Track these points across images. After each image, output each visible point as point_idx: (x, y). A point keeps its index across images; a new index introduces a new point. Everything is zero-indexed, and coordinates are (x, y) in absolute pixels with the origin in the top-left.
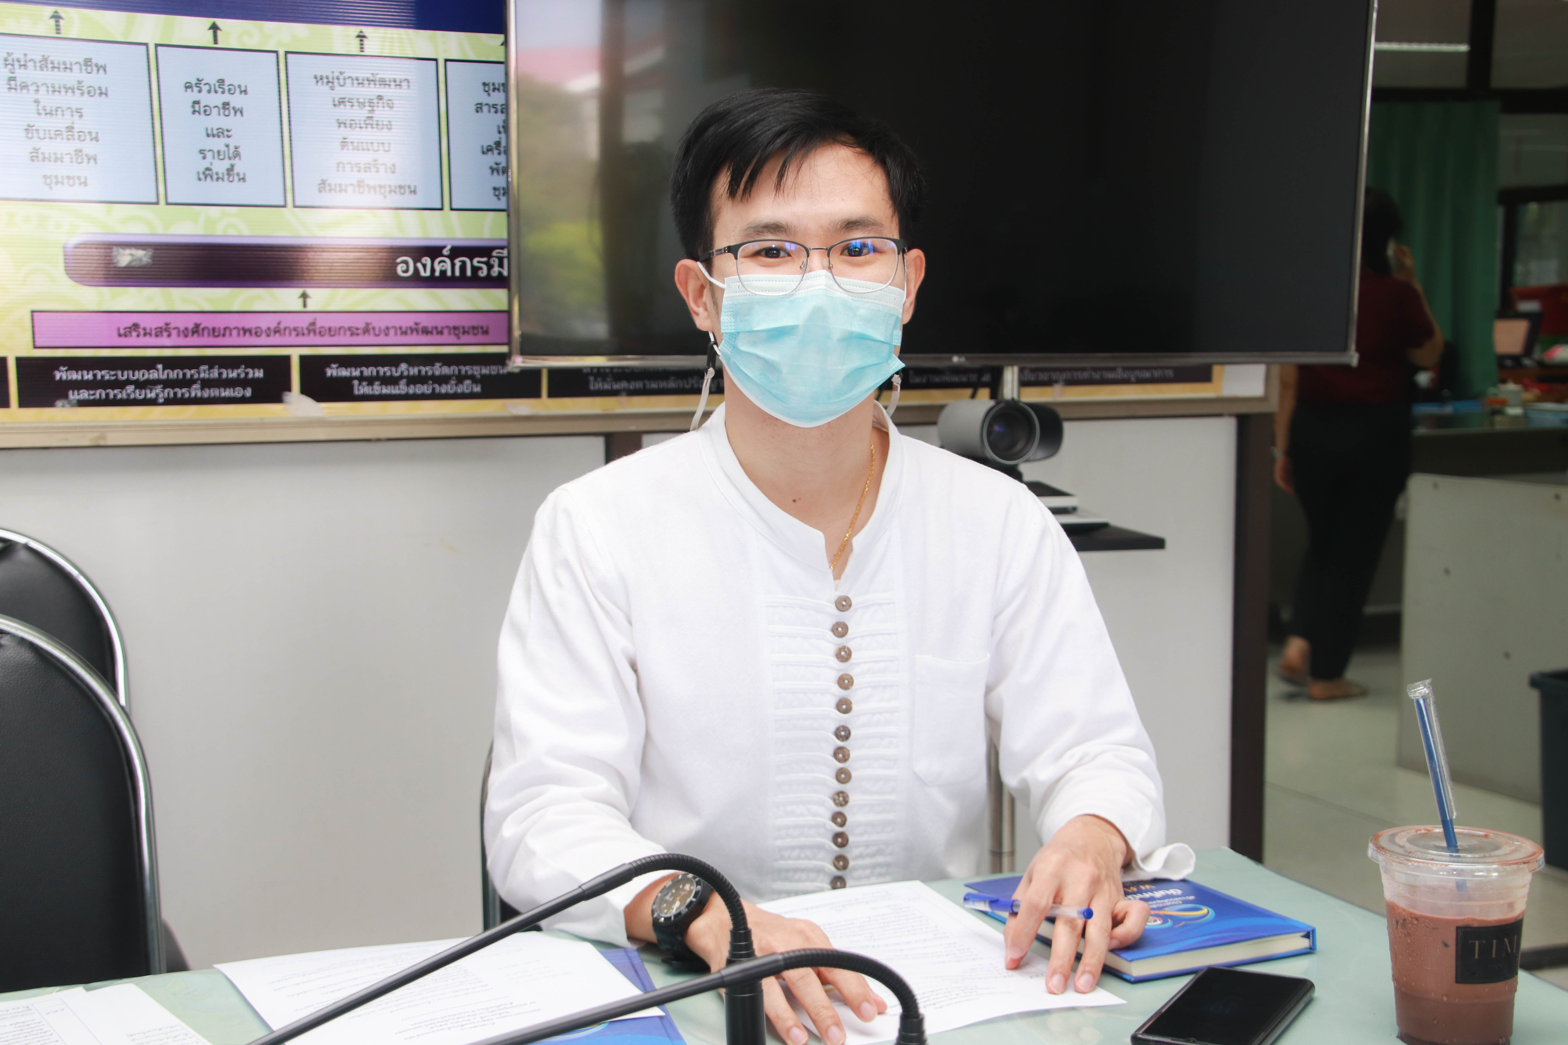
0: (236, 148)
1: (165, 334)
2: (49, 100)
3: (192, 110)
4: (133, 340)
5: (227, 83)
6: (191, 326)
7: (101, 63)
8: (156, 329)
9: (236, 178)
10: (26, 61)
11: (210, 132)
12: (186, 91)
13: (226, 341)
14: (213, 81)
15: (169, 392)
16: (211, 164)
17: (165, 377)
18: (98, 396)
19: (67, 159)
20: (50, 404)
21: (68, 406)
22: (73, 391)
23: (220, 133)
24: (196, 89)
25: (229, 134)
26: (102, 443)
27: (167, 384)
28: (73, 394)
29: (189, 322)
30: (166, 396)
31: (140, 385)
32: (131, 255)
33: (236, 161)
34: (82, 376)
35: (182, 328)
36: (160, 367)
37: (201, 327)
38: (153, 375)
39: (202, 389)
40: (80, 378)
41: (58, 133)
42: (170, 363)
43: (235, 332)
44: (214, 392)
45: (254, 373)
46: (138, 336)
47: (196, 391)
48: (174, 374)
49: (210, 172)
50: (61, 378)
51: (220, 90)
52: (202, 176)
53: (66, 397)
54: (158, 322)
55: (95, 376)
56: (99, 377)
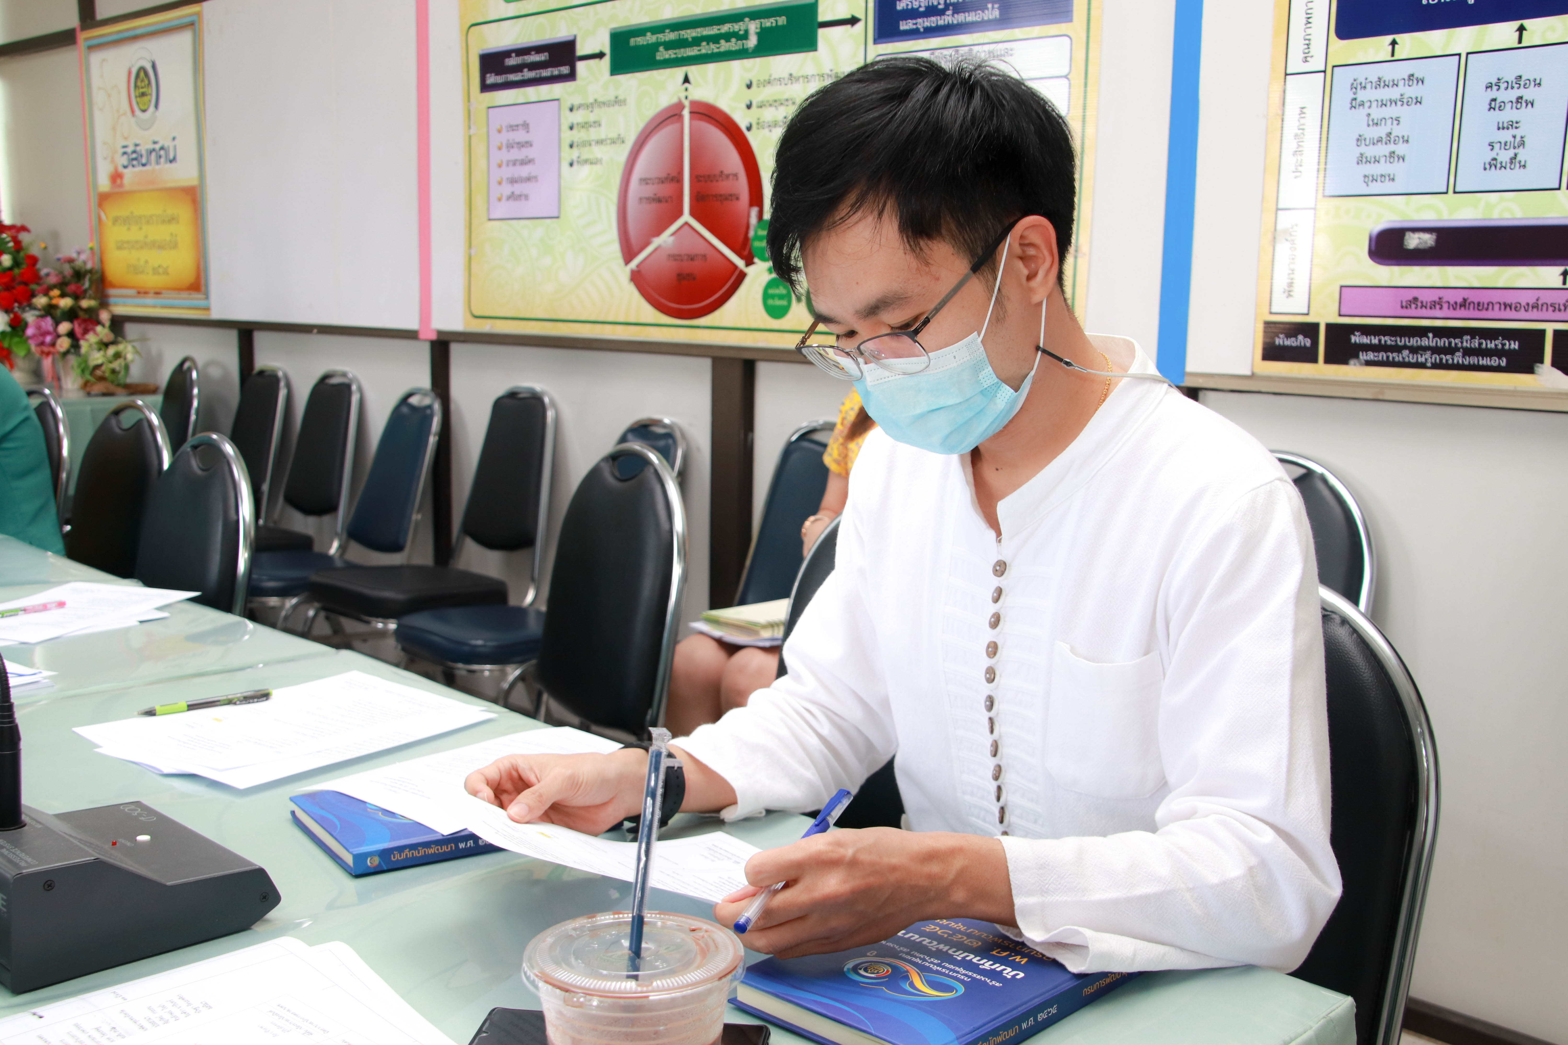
0: (1522, 137)
1: (1438, 307)
2: (1377, 113)
3: (1488, 107)
4: (1412, 312)
5: (1523, 78)
6: (1459, 300)
7: (1420, 77)
8: (1430, 302)
9: (1518, 165)
10: (1365, 83)
11: (1501, 126)
12: (1486, 91)
13: (1490, 314)
14: (1511, 78)
15: (1436, 358)
16: (1497, 154)
17: (1434, 344)
18: (1380, 358)
19: (1382, 160)
20: (1345, 362)
21: (1357, 364)
22: (1363, 353)
23: (1513, 125)
24: (1495, 88)
25: (1517, 125)
26: (1381, 397)
27: (1435, 350)
28: (1363, 355)
29: (1458, 297)
30: (1433, 360)
31: (1414, 350)
32: (1419, 238)
33: (1520, 151)
34: (1371, 341)
35: (1452, 302)
36: (1430, 335)
37: (1468, 301)
38: (1425, 342)
39: (1463, 357)
40: (1368, 342)
41: (1380, 140)
42: (1439, 332)
43: (1497, 307)
44: (1473, 360)
45: (1510, 345)
46: (1416, 308)
47: (1458, 358)
48: (1442, 342)
49: (1495, 162)
50: (1355, 341)
51: (1516, 86)
52: (1488, 166)
53: (1357, 357)
54: (1433, 296)
55: (1380, 341)
56: (1383, 342)
